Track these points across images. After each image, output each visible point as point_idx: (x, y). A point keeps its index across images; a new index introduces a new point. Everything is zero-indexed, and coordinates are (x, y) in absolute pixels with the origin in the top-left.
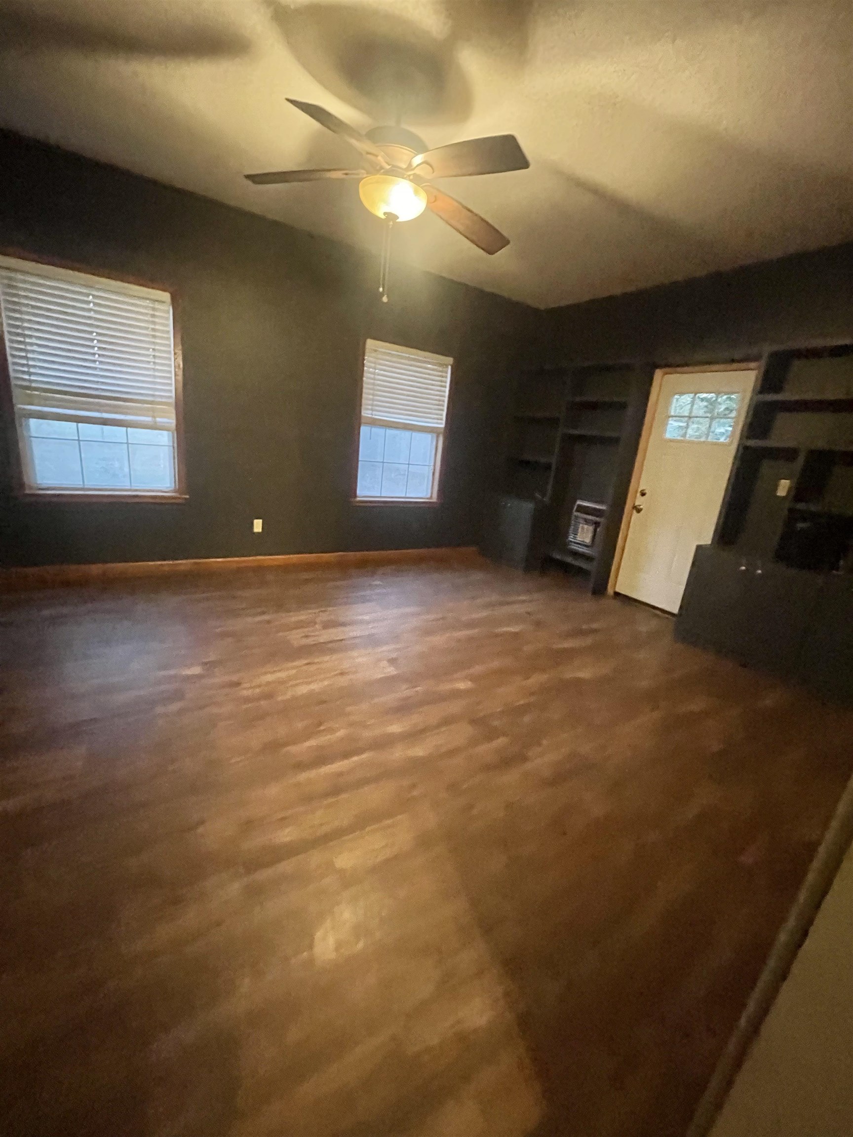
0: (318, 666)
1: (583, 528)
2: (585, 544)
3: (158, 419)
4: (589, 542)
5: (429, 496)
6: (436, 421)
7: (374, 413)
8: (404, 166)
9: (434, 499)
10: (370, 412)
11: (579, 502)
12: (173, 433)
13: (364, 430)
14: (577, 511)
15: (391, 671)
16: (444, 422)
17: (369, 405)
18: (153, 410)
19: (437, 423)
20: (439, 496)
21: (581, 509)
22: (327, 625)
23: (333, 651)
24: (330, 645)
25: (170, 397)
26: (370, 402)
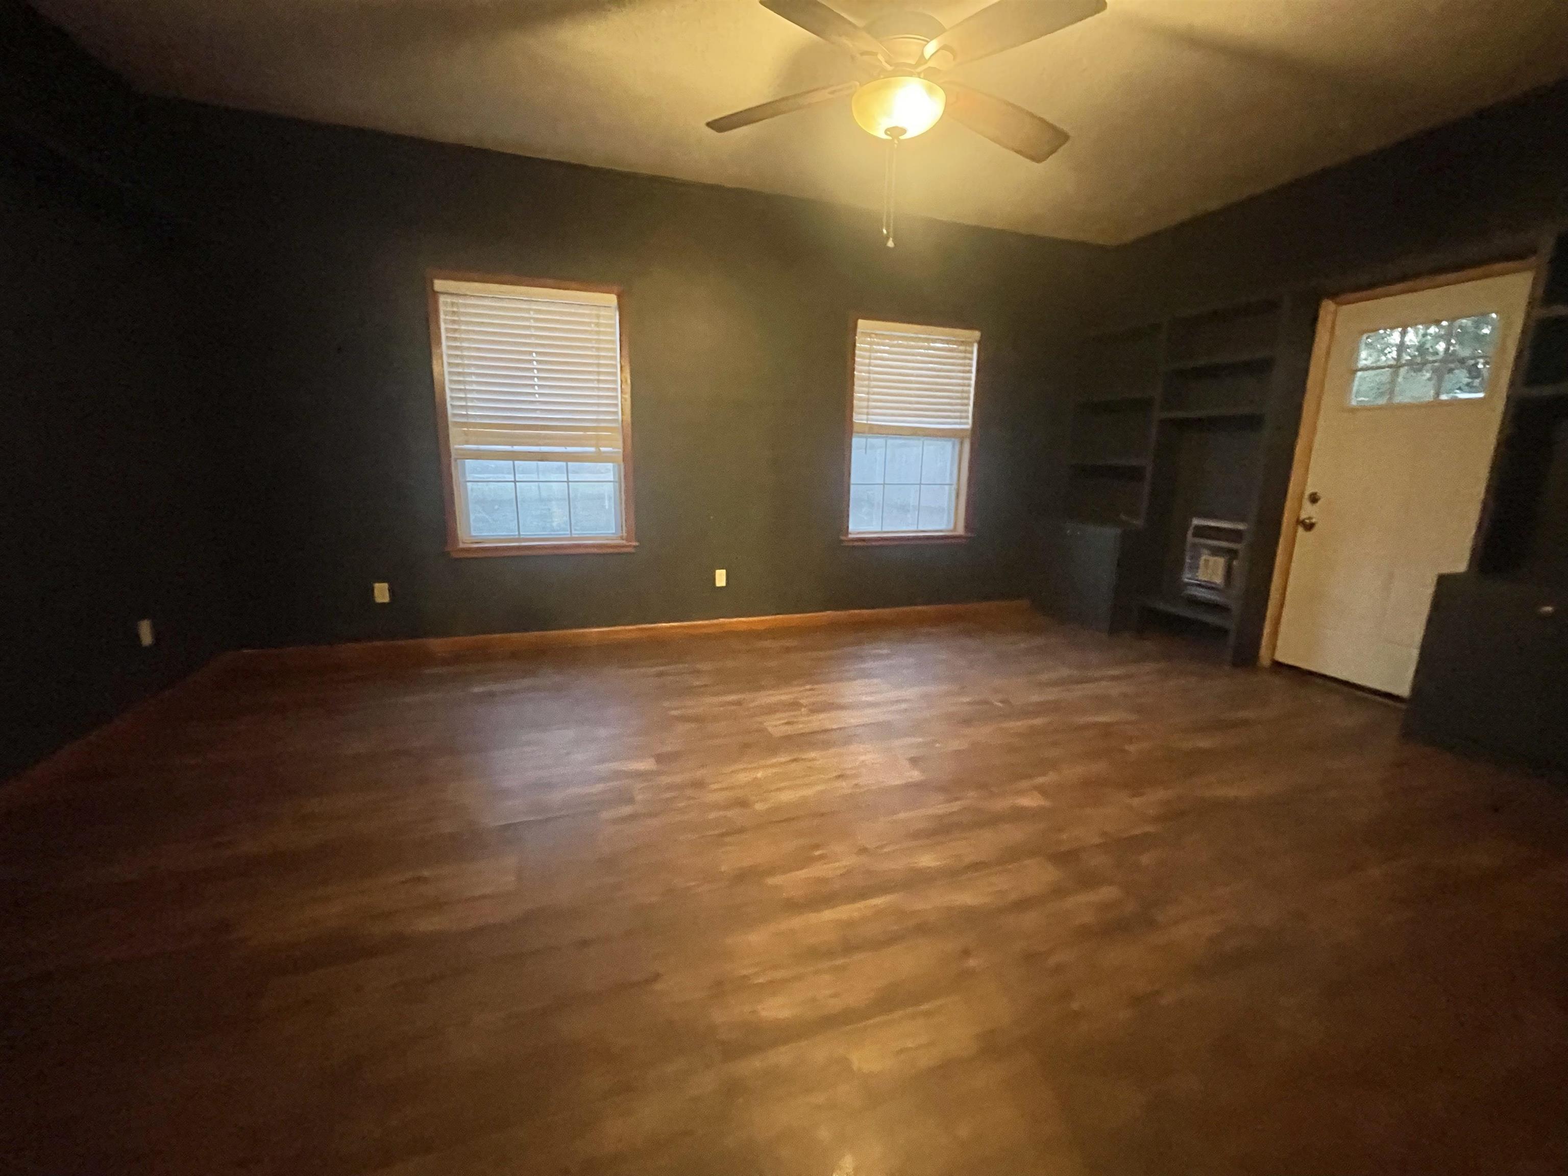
0: (809, 764)
1: (1207, 561)
2: (1213, 586)
3: (602, 449)
4: (1221, 583)
5: (951, 526)
6: (958, 420)
7: (870, 417)
8: (912, 62)
9: (961, 531)
10: (865, 417)
11: (1196, 522)
12: (619, 465)
13: (856, 442)
14: (1195, 535)
15: (915, 775)
16: (970, 421)
17: (862, 408)
18: (598, 438)
19: (961, 423)
20: (967, 527)
21: (1201, 532)
22: (816, 709)
23: (826, 745)
24: (821, 737)
25: (615, 421)
26: (865, 404)
